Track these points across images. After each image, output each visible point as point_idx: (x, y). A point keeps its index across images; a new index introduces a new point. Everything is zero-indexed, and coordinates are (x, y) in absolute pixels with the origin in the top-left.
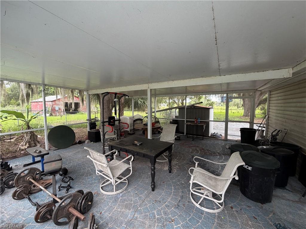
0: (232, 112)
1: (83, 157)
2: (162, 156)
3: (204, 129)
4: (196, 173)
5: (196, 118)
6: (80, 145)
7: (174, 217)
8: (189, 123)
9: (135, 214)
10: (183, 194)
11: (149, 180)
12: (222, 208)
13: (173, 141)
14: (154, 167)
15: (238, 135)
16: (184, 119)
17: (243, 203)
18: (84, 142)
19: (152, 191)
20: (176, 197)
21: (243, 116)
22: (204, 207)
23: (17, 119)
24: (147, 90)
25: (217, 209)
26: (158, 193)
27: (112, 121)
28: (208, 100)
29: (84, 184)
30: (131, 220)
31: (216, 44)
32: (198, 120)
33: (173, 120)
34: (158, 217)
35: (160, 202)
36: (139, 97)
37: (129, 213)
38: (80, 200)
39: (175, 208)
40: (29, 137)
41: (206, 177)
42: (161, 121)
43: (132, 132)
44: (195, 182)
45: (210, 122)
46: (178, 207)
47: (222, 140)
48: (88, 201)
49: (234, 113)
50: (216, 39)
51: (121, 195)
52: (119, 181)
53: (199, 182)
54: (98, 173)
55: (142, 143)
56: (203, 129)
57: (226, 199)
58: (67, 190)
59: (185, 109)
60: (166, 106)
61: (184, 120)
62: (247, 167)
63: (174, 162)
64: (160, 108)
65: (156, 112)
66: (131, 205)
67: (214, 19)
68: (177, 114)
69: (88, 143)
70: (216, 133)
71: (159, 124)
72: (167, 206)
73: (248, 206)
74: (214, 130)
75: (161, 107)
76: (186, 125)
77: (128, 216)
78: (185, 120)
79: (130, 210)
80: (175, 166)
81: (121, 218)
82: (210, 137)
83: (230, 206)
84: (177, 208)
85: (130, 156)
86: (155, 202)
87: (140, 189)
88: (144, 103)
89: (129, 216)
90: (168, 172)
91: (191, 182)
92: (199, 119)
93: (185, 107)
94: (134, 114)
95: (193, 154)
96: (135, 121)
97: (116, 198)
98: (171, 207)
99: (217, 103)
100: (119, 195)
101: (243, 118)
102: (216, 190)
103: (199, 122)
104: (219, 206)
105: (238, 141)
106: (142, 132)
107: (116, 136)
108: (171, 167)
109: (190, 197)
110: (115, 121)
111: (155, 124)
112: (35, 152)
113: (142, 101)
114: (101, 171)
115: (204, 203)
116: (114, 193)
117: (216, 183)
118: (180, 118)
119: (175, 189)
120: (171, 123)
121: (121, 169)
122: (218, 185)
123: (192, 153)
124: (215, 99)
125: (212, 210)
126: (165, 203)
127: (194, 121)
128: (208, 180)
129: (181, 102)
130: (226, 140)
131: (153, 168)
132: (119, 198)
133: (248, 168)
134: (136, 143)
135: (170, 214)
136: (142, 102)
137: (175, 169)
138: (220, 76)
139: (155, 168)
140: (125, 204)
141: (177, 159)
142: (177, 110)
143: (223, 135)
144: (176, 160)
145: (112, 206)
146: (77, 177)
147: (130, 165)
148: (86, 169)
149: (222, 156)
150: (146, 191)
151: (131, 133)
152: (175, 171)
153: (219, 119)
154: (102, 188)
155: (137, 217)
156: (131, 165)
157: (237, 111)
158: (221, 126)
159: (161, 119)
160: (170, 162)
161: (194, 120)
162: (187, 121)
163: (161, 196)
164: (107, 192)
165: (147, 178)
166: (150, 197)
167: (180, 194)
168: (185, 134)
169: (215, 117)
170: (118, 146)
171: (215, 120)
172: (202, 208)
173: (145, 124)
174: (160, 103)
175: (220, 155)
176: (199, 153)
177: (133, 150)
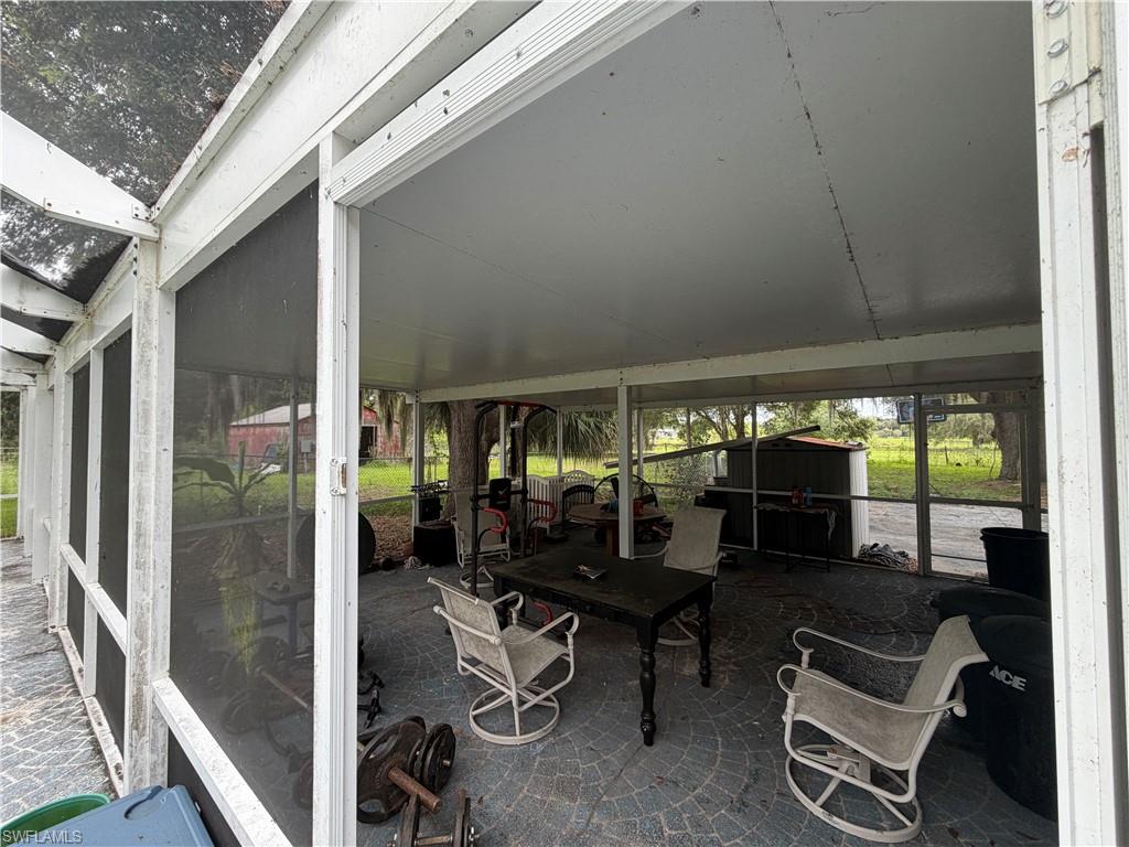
0: (951, 460)
1: (404, 614)
2: (673, 623)
3: (831, 530)
4: (805, 688)
5: (795, 487)
6: (388, 573)
7: (730, 840)
8: (770, 506)
9: (591, 816)
10: (757, 766)
11: (632, 708)
12: (912, 827)
13: (711, 570)
14: (651, 656)
15: (974, 555)
16: (751, 487)
17: (999, 822)
18: (402, 563)
19: (645, 746)
20: (734, 774)
21: (1000, 478)
22: (842, 819)
23: (211, 482)
24: (616, 388)
25: (893, 829)
26: (668, 752)
27: (501, 493)
28: (843, 415)
29: (416, 704)
30: (581, 833)
31: (852, 260)
32: (804, 495)
33: (706, 491)
34: (674, 833)
35: (676, 784)
36: (579, 408)
37: (574, 812)
38: (418, 749)
39: (731, 810)
40: (241, 539)
41: (843, 705)
42: (661, 495)
43: (556, 535)
44: (800, 717)
45: (854, 502)
46: (743, 807)
47: (910, 574)
48: (441, 755)
49: (959, 464)
50: (849, 247)
51: (540, 747)
52: (533, 700)
53: (820, 721)
54: (464, 669)
55: (604, 574)
56: (828, 528)
57: (930, 800)
58: (369, 718)
59: (751, 450)
60: (675, 436)
61: (751, 494)
62: (1007, 678)
63: (718, 651)
64: (653, 445)
65: (642, 460)
66: (578, 785)
67: (836, 207)
68: (723, 472)
69: (413, 567)
70: (881, 545)
71: (656, 505)
72: (700, 800)
73: (1023, 835)
74: (873, 535)
75: (656, 442)
76: (759, 512)
77: (568, 820)
78: (754, 491)
79: (574, 800)
80: (724, 664)
81: (548, 822)
82: (858, 561)
83: (948, 824)
84: (739, 810)
85: (568, 615)
86: (659, 784)
87: (603, 734)
88: (599, 429)
89: (573, 819)
90: (698, 683)
91: (787, 719)
92: (809, 489)
93: (750, 444)
94: (564, 467)
95: (789, 623)
96: (566, 494)
97: (523, 758)
98: (717, 806)
99: (880, 424)
100: (534, 747)
101: (1000, 487)
102: (885, 755)
103: (809, 503)
104: (902, 821)
105: (979, 579)
106: (592, 534)
107: (506, 545)
108: (709, 664)
109: (785, 778)
110: (509, 493)
111: (642, 507)
112: (272, 588)
113: (591, 421)
114: (474, 662)
115: (841, 804)
116: (517, 739)
117: (885, 729)
118: (733, 487)
119: (727, 745)
120: (699, 502)
121: (538, 659)
122: (893, 737)
123: (786, 618)
124: (872, 409)
125: (874, 832)
126: (695, 788)
127: (791, 497)
128: (851, 716)
129: (734, 421)
130: (925, 572)
131: (646, 659)
132: (534, 758)
133: (1009, 683)
134: (584, 571)
135: (714, 827)
136: (592, 424)
137: (722, 676)
138: (879, 339)
139: (653, 661)
140: (555, 778)
141: (729, 640)
142: (723, 454)
143: (913, 554)
144: (726, 641)
145: (514, 780)
146: (394, 679)
147: (567, 645)
148: (417, 654)
149: (911, 638)
150: (626, 744)
151: (556, 537)
152: (723, 680)
153: (896, 490)
154: (475, 718)
155: (599, 827)
156: (571, 647)
157: (972, 459)
158: (904, 520)
159: (660, 489)
160: (705, 645)
161: (790, 494)
162: (762, 498)
163: (679, 764)
164: (494, 733)
165: (624, 700)
166: (640, 764)
167: (748, 764)
168: (756, 548)
169: (877, 482)
170: (527, 579)
171: (876, 493)
172: (835, 819)
173: (605, 507)
174: (654, 426)
175: (900, 631)
176: (816, 619)
177: (579, 594)
